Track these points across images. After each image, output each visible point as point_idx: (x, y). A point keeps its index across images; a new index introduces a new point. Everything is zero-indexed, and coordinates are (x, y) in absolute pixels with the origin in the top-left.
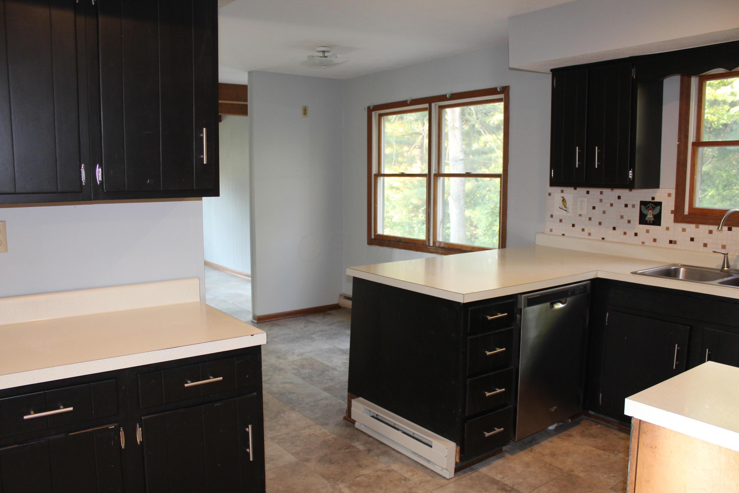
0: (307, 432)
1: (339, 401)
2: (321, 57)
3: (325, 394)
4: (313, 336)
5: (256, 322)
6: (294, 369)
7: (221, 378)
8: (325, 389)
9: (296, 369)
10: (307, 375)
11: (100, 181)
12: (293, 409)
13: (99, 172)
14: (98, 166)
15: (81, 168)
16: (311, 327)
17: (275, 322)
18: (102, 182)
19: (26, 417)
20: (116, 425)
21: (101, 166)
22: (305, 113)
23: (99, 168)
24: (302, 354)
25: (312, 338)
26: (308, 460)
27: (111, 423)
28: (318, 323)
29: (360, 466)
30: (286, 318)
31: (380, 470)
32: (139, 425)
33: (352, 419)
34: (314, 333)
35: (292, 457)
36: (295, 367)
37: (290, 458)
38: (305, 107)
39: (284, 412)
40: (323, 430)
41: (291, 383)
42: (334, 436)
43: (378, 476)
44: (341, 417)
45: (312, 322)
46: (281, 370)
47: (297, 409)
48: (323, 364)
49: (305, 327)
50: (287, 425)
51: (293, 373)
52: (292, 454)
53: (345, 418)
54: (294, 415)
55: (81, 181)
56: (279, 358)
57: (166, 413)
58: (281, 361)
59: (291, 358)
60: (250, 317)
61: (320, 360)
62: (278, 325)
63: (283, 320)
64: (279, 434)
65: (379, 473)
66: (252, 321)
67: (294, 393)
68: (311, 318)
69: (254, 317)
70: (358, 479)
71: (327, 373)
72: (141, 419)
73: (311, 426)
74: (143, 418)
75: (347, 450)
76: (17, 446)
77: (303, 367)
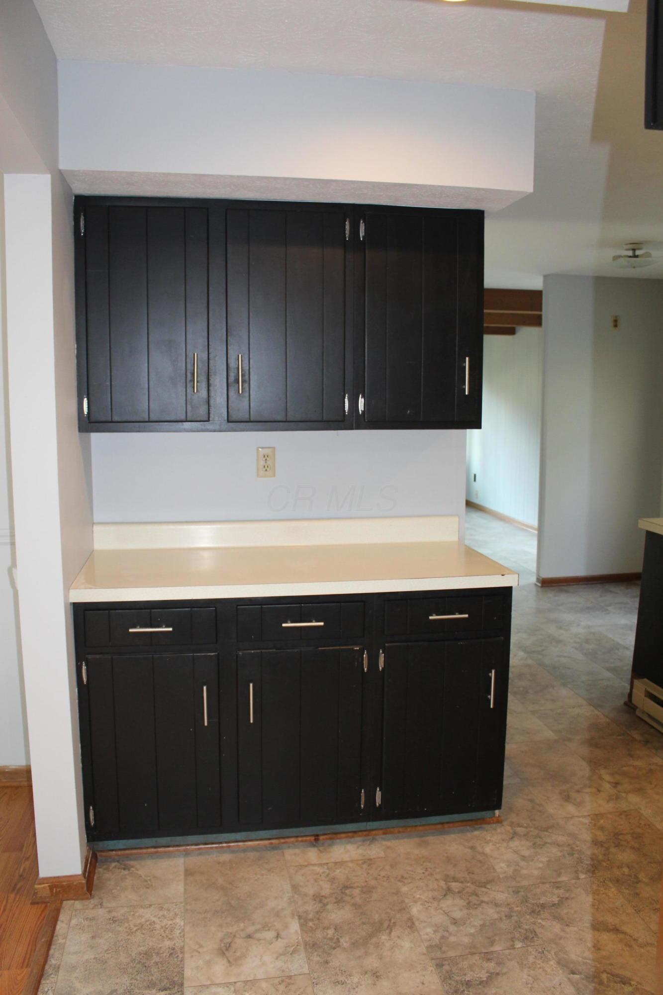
0: (576, 711)
1: (623, 684)
2: (630, 257)
3: (608, 674)
4: (609, 608)
5: (540, 585)
6: (575, 642)
7: (467, 616)
8: (609, 669)
9: (578, 643)
10: (591, 651)
11: (362, 411)
12: (564, 685)
13: (361, 401)
14: (360, 396)
15: (345, 398)
16: (609, 598)
17: (565, 588)
18: (363, 412)
19: (284, 625)
20: (361, 647)
21: (363, 397)
22: (616, 326)
23: (362, 398)
24: (589, 627)
25: (607, 610)
26: (570, 740)
27: (356, 644)
28: (617, 593)
29: (631, 756)
30: (578, 585)
31: (656, 764)
32: (382, 651)
33: (633, 704)
34: (610, 605)
35: (552, 733)
36: (578, 640)
37: (549, 734)
38: (616, 317)
39: (553, 687)
40: (596, 712)
41: (569, 657)
42: (608, 720)
43: (651, 771)
44: (622, 702)
45: (611, 592)
46: (559, 641)
47: (569, 686)
48: (613, 640)
49: (601, 596)
50: (553, 701)
51: (573, 647)
52: (553, 731)
53: (625, 703)
54: (564, 692)
55: (345, 411)
56: (561, 628)
57: (409, 643)
58: (562, 631)
59: (575, 630)
60: (533, 579)
61: (611, 636)
62: (567, 592)
63: (574, 586)
64: (542, 708)
65: (653, 767)
66: (536, 585)
67: (569, 668)
68: (612, 588)
69: (538, 580)
70: (624, 769)
71: (616, 651)
72: (385, 646)
73: (582, 706)
74: (387, 645)
75: (619, 737)
76: (274, 650)
77: (587, 641)
